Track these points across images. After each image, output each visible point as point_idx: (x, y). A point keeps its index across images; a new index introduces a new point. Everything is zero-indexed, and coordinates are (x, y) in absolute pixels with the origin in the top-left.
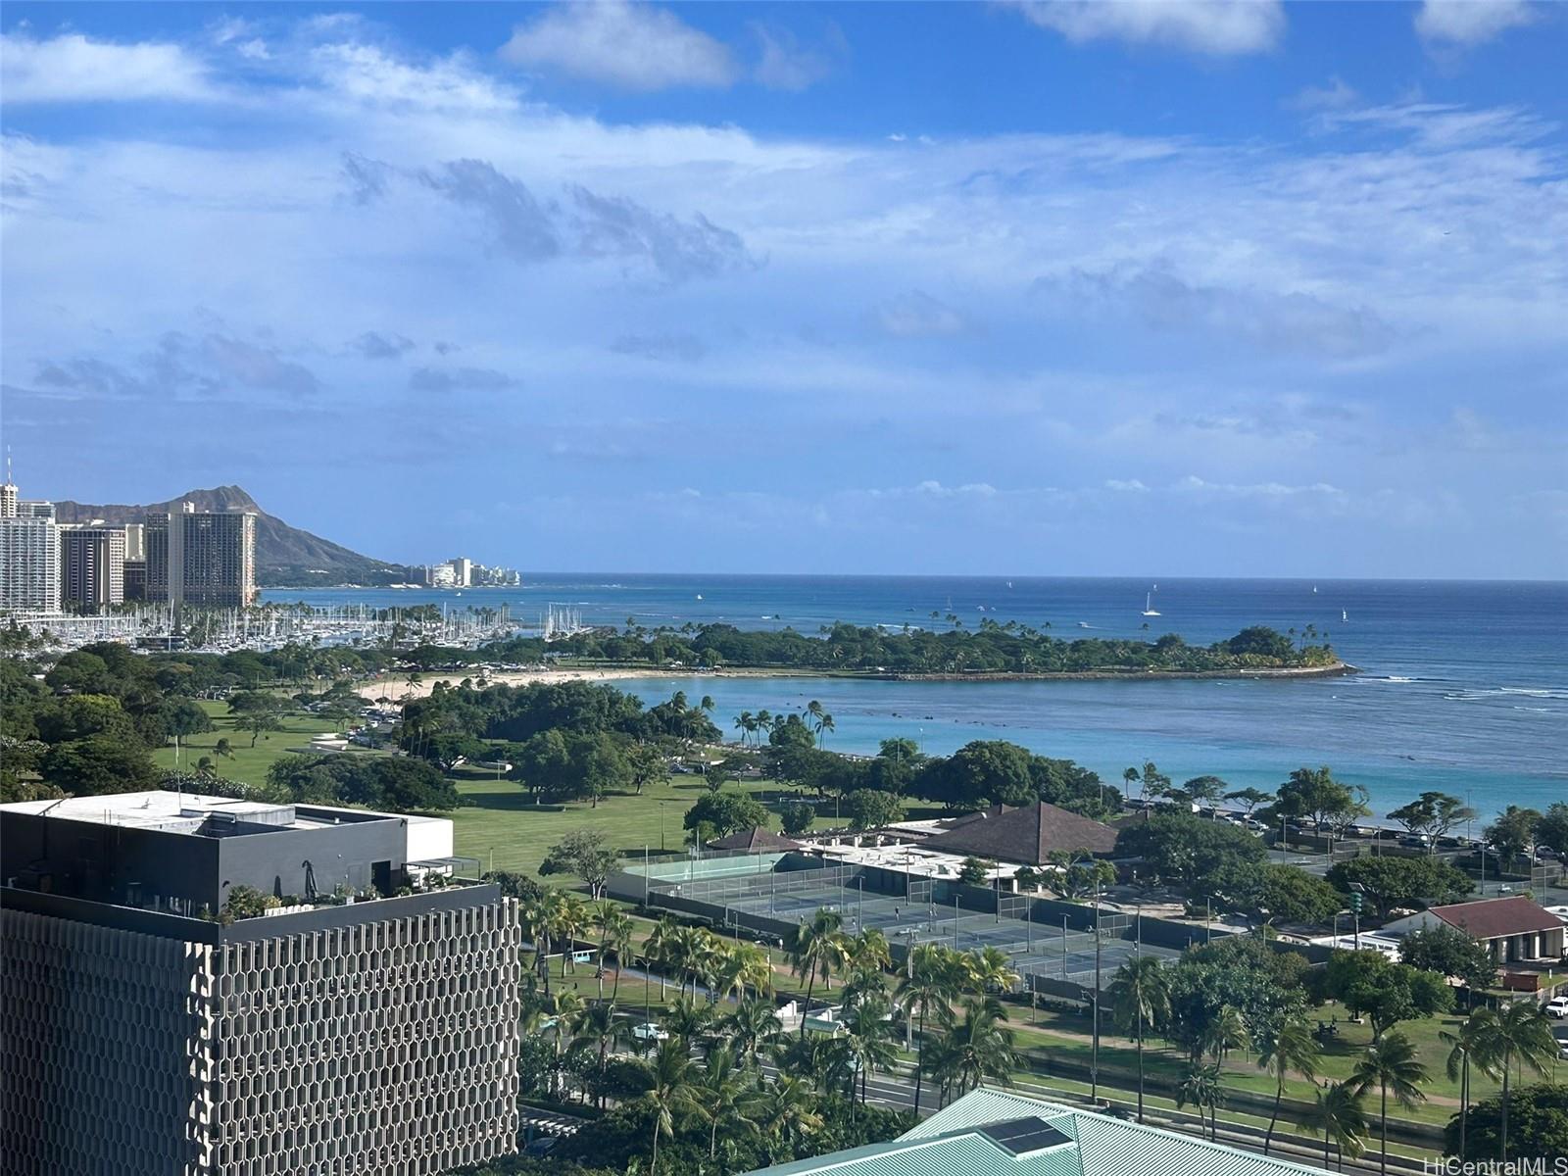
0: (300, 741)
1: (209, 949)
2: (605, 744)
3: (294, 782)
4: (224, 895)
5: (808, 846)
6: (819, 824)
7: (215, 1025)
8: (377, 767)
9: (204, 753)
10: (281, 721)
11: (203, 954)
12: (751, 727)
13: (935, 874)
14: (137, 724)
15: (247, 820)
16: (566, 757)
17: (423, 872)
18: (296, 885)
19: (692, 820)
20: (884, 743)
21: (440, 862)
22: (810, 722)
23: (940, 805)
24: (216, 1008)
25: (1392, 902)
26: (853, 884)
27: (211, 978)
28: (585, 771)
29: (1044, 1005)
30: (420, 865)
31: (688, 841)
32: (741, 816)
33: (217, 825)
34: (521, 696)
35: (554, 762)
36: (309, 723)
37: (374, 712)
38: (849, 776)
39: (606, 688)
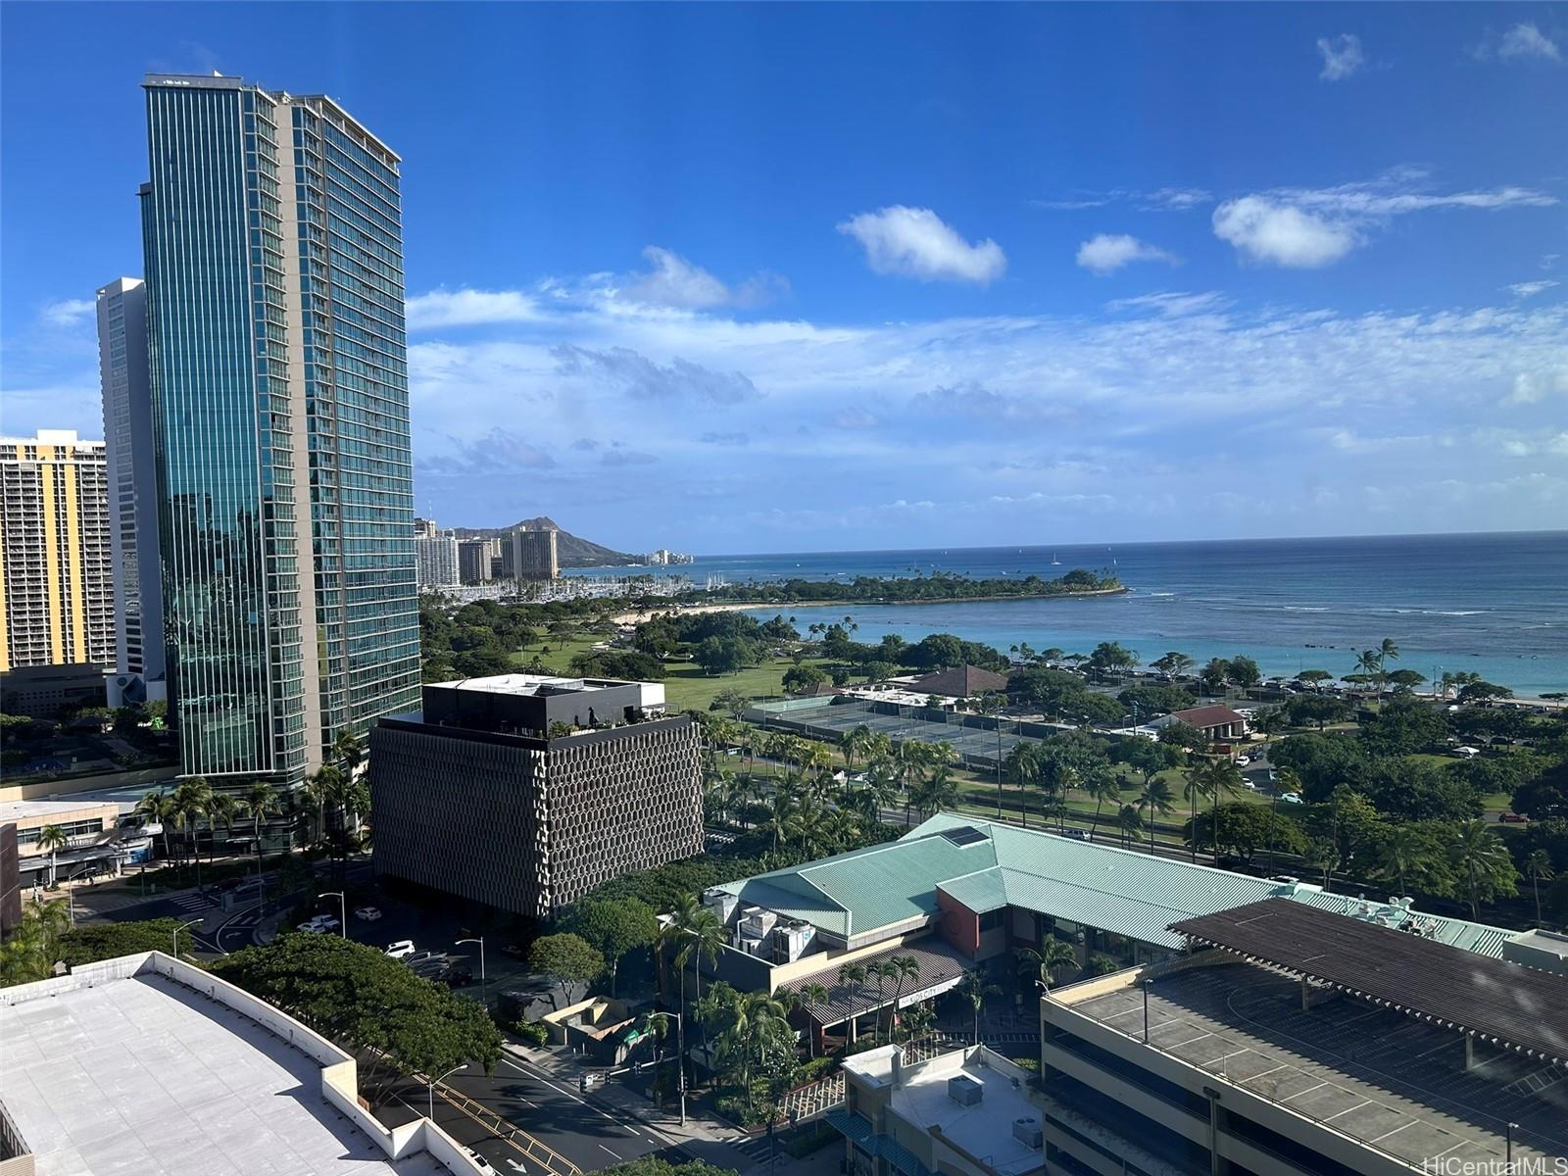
0: (584, 647)
1: (543, 753)
2: (741, 643)
3: (582, 667)
4: (549, 725)
5: (847, 692)
6: (852, 680)
7: (548, 792)
8: (624, 658)
9: (537, 654)
10: (574, 636)
11: (540, 756)
12: (815, 632)
13: (913, 704)
14: (501, 641)
15: (559, 687)
16: (721, 650)
17: (650, 711)
18: (585, 719)
19: (786, 680)
20: (884, 637)
21: (659, 706)
22: (846, 628)
23: (916, 668)
24: (548, 783)
25: (1153, 710)
26: (871, 710)
27: (545, 768)
28: (731, 657)
29: (973, 769)
30: (647, 707)
31: (784, 691)
32: (811, 677)
33: (544, 690)
34: (696, 619)
35: (715, 653)
36: (589, 637)
37: (621, 630)
38: (866, 655)
39: (740, 613)
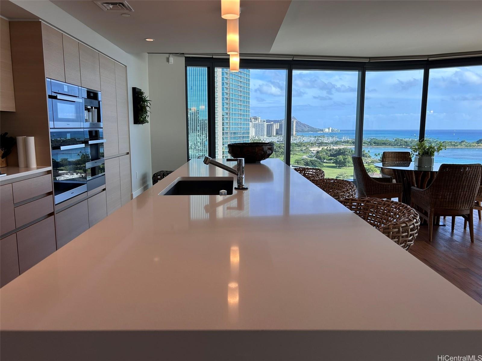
0: (300, 157)
3: (298, 163)
8: (311, 161)
10: (297, 153)
12: (377, 156)
28: (345, 162)
34: (336, 150)
35: (341, 161)
36: (302, 154)
37: (312, 152)
